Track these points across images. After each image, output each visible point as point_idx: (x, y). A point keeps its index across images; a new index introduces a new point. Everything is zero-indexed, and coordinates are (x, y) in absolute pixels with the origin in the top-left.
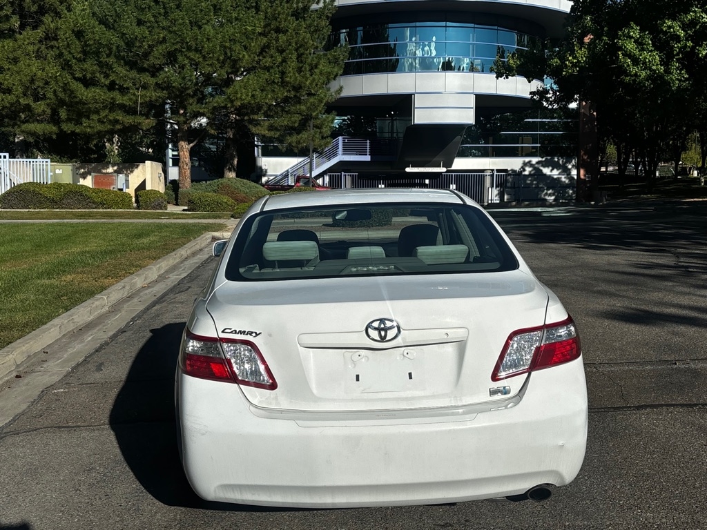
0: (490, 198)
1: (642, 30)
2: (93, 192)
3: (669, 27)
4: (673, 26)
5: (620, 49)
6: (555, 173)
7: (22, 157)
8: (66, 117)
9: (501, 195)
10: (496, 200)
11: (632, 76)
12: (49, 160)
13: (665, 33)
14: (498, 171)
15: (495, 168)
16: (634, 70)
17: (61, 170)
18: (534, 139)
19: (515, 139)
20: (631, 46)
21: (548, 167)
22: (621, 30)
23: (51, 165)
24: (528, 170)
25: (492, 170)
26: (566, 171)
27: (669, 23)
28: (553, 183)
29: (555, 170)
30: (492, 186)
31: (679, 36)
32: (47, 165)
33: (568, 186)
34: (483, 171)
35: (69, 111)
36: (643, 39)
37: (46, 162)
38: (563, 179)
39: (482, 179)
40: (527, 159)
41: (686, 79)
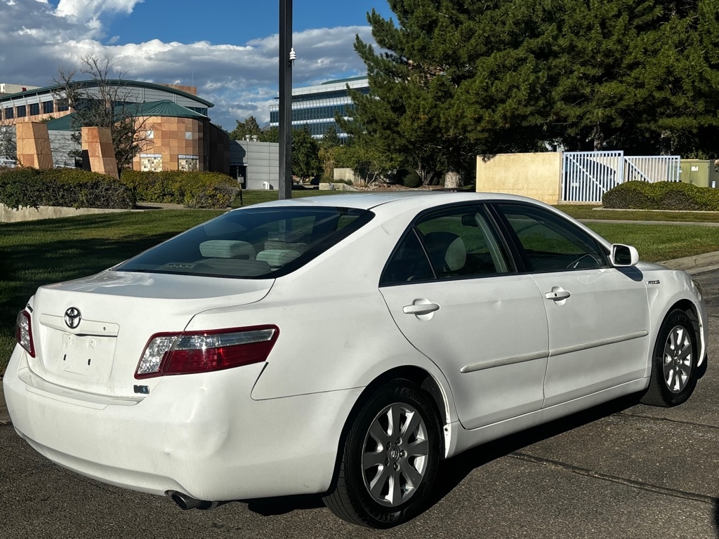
2: (698, 191)
7: (666, 154)
8: (703, 109)
12: (679, 157)
17: (697, 168)
23: (681, 162)
32: (676, 162)
35: (706, 102)
37: (676, 159)
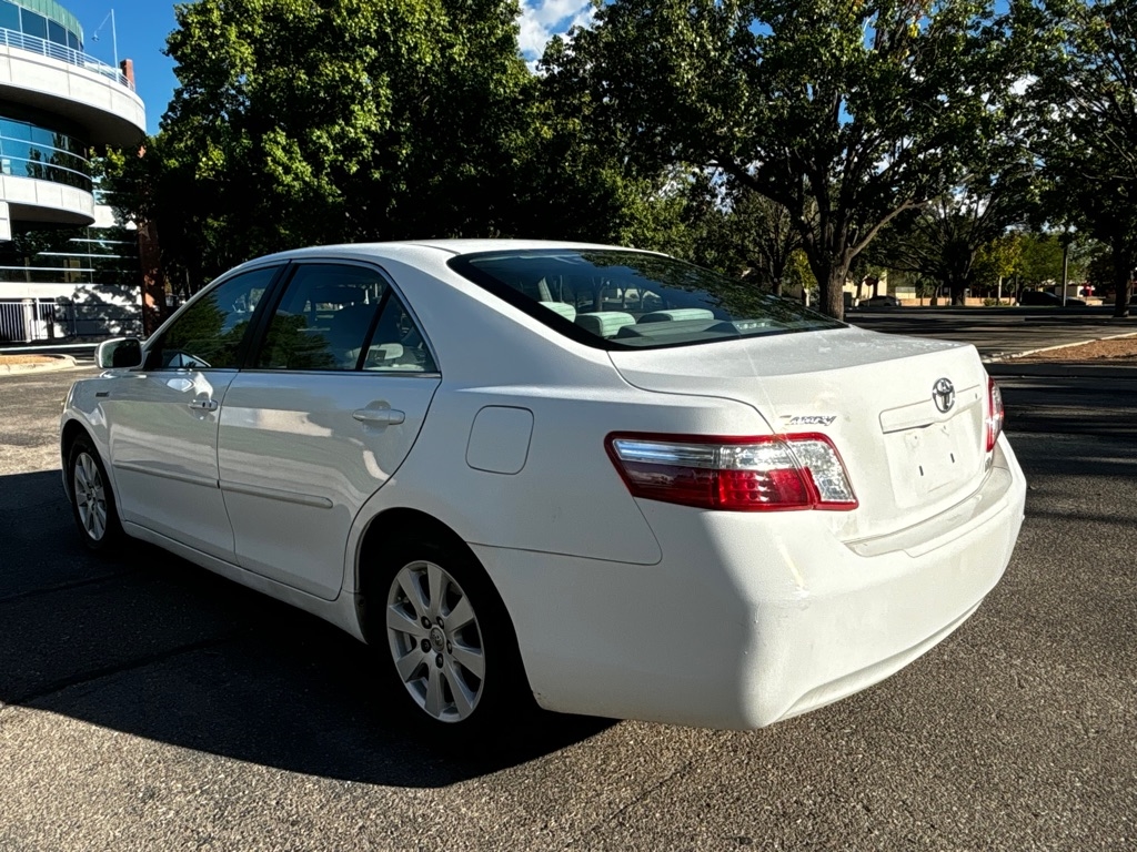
0: (33, 334)
1: (288, 137)
3: (319, 137)
4: (320, 136)
5: (270, 155)
6: (118, 301)
9: (50, 329)
10: (44, 335)
11: (284, 186)
13: (315, 143)
14: (42, 300)
15: (37, 297)
16: (288, 179)
18: (84, 262)
19: (59, 262)
20: (279, 153)
21: (108, 292)
22: (266, 134)
24: (83, 298)
25: (34, 300)
26: (130, 298)
27: (319, 133)
28: (117, 312)
29: (117, 297)
30: (35, 318)
31: (327, 148)
33: (134, 316)
34: (20, 300)
36: (291, 147)
38: (128, 308)
39: (20, 310)
40: (80, 286)
41: (339, 196)
